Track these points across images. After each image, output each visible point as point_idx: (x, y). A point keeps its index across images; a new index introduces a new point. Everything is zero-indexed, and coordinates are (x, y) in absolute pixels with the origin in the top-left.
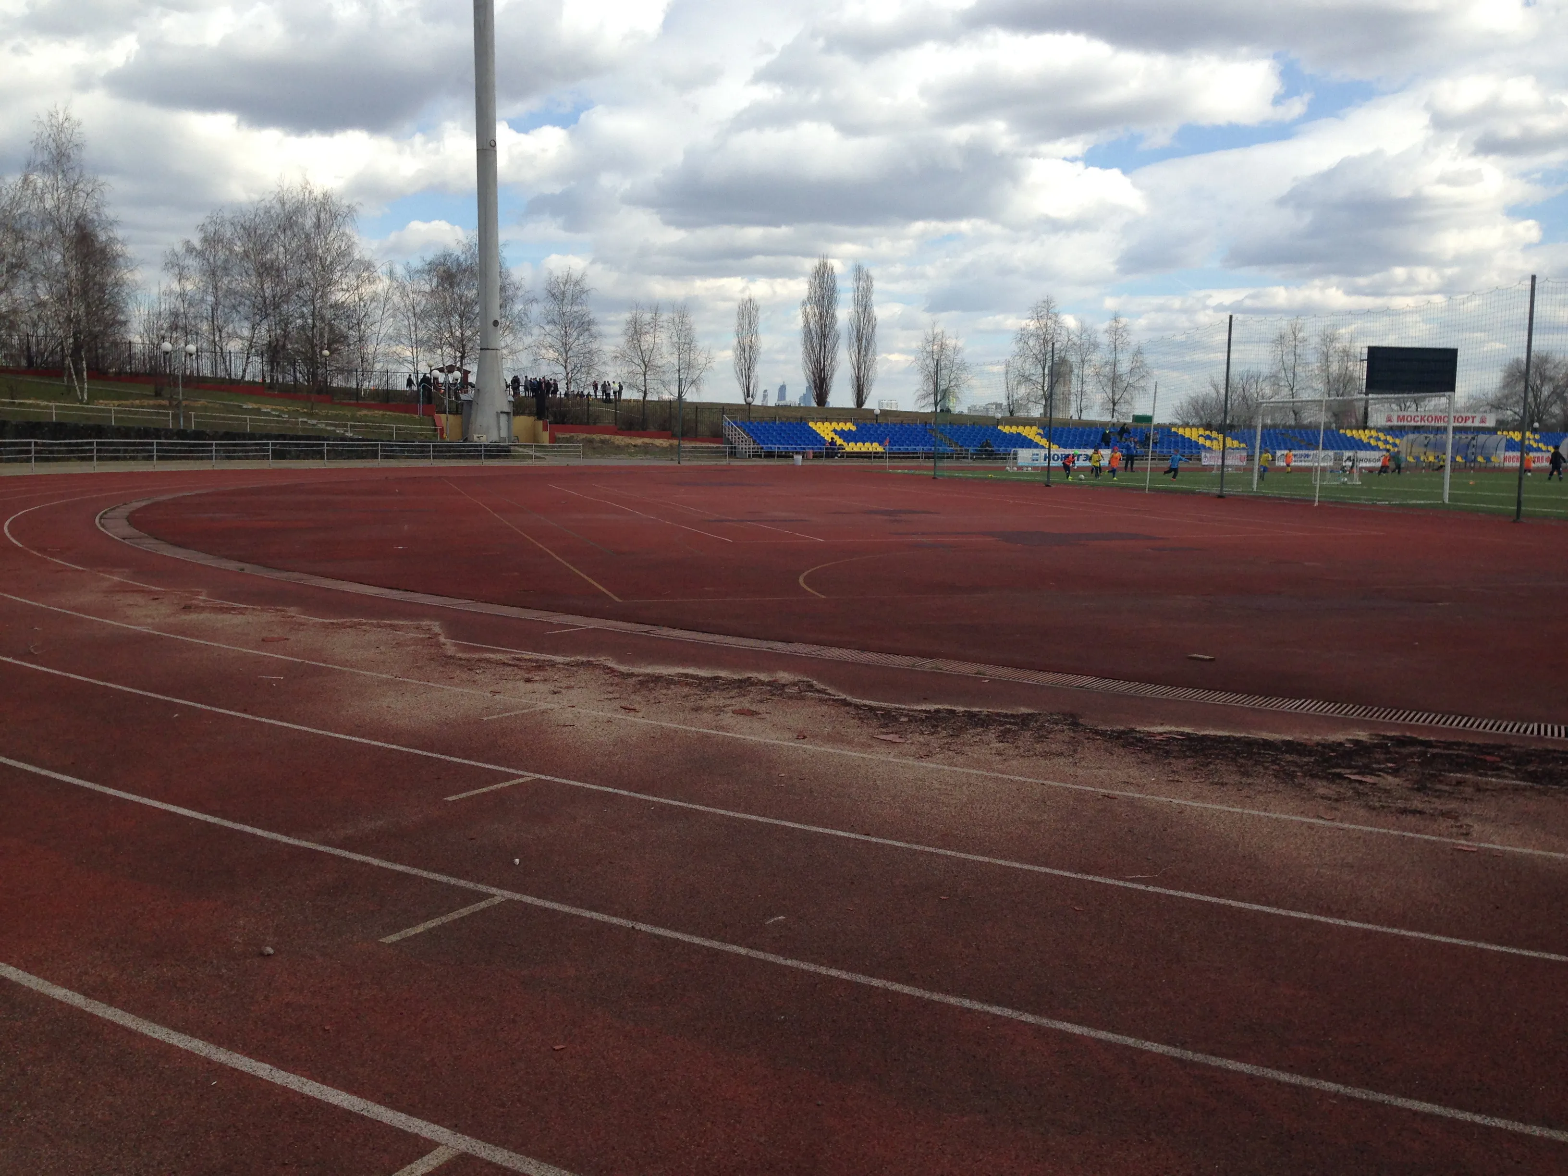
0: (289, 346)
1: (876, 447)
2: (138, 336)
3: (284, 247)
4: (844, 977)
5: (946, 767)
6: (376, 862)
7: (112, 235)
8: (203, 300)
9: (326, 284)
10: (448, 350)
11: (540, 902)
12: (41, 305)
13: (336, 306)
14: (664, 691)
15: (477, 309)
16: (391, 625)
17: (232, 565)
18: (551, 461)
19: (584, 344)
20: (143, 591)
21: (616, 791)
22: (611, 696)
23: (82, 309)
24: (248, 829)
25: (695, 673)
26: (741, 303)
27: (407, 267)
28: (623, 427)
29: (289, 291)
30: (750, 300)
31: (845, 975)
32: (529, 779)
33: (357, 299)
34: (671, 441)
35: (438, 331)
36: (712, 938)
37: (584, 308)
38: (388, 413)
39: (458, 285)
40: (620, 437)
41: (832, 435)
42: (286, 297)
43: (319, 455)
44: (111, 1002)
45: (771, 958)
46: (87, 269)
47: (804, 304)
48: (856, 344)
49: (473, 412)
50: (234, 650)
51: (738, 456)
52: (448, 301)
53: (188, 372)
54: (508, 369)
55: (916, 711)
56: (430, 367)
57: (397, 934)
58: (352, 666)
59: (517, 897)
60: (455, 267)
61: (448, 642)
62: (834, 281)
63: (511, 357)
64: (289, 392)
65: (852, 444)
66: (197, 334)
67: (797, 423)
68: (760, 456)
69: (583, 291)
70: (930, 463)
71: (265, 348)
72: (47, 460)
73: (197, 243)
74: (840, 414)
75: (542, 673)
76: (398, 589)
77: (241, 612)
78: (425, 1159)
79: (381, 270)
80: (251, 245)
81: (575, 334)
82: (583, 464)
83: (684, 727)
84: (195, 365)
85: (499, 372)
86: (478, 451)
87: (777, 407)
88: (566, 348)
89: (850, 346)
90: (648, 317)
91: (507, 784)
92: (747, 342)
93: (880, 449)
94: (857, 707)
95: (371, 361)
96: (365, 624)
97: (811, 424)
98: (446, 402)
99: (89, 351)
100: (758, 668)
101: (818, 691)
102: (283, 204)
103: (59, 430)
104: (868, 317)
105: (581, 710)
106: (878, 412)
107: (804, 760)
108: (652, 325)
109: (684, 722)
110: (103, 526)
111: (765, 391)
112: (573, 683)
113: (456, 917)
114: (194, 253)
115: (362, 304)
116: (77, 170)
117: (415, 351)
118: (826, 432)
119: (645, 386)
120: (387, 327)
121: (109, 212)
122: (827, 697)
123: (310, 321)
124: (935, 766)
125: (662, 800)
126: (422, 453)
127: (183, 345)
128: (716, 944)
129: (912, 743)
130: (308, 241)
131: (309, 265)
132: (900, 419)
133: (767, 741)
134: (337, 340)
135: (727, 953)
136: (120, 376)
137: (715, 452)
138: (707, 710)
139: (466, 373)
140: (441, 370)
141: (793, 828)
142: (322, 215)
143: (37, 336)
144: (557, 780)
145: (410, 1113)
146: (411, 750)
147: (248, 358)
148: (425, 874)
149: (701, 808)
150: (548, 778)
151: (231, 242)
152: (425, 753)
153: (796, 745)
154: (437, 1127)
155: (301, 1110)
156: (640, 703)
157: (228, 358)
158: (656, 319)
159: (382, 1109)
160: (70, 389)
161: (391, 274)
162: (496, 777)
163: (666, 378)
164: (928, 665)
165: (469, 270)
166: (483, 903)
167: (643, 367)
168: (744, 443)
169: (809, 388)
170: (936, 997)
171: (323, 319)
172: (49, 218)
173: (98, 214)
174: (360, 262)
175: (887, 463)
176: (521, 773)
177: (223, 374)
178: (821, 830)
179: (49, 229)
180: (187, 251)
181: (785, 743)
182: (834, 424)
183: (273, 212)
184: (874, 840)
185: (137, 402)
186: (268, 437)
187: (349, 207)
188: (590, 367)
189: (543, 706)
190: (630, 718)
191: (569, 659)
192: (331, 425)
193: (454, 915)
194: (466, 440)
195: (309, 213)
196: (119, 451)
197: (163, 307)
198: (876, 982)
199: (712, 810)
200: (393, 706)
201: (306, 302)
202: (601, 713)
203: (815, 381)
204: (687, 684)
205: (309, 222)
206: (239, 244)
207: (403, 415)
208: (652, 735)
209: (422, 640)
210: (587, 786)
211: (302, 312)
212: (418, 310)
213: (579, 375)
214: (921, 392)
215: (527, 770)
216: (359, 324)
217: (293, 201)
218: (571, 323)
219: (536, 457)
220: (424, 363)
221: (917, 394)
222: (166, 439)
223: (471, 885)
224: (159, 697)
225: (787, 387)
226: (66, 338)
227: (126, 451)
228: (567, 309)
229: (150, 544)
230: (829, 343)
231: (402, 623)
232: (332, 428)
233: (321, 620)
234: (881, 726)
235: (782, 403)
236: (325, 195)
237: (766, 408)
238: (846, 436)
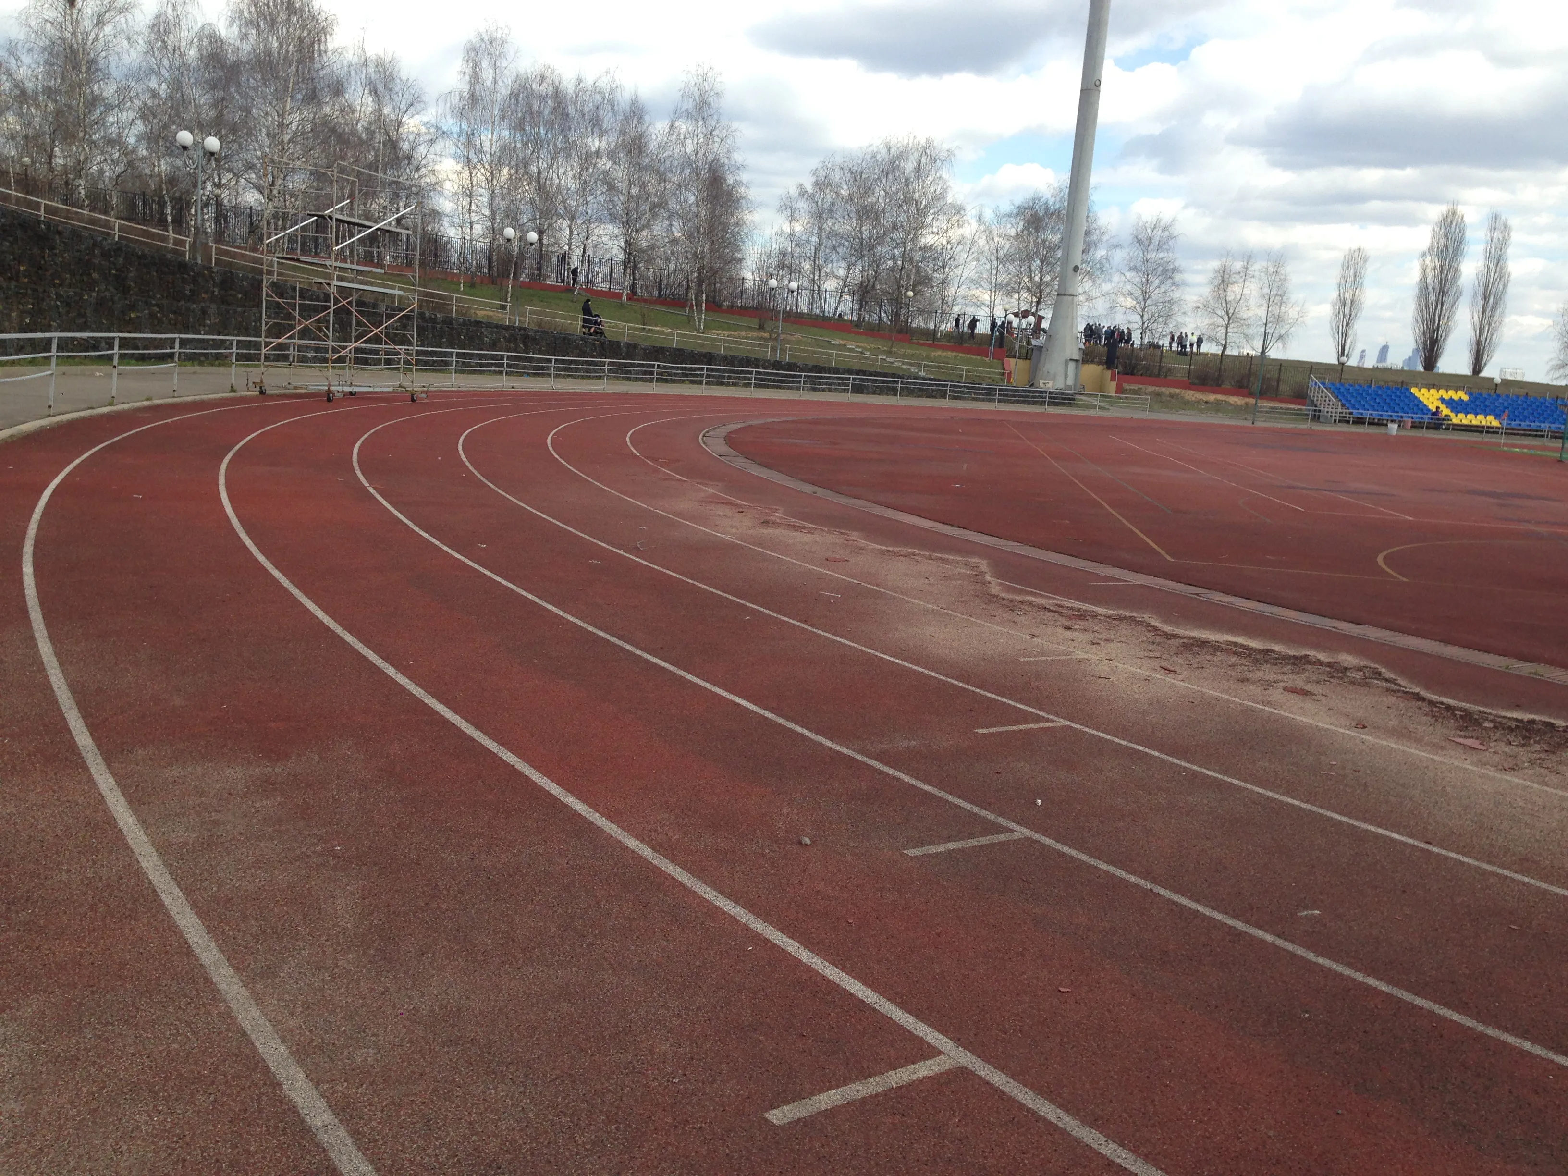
0: (878, 287)
1: (1491, 421)
2: (750, 273)
3: (885, 191)
4: (1383, 989)
5: (1535, 786)
6: (907, 779)
7: (738, 178)
8: (808, 241)
9: (919, 226)
10: (1025, 295)
11: (1058, 846)
12: (675, 241)
13: (924, 249)
14: (1209, 657)
15: (1059, 254)
16: (941, 558)
17: (808, 488)
18: (1116, 413)
19: (1165, 292)
20: (731, 504)
21: (1147, 750)
22: (1151, 654)
23: (707, 247)
24: (798, 729)
25: (1245, 643)
26: (1348, 252)
27: (996, 211)
28: (1197, 381)
29: (885, 233)
30: (1359, 249)
31: (1384, 987)
32: (1059, 724)
33: (945, 242)
34: (1247, 400)
35: (1018, 276)
36: (1235, 917)
37: (1171, 255)
38: (961, 355)
39: (1044, 229)
40: (1192, 392)
41: (1439, 404)
42: (881, 240)
43: (893, 391)
44: (673, 859)
45: (1300, 951)
46: (714, 211)
47: (1423, 255)
48: (1480, 303)
49: (1043, 357)
50: (801, 566)
51: (1321, 419)
52: (1032, 245)
53: (788, 308)
54: (1082, 316)
55: (1504, 717)
56: (1006, 311)
57: (920, 849)
58: (902, 593)
59: (1036, 836)
60: (1043, 212)
61: (994, 581)
62: (1462, 231)
63: (1087, 304)
64: (873, 331)
65: (1461, 416)
66: (800, 272)
67: (1397, 389)
68: (1348, 422)
69: (1171, 237)
70: (1558, 444)
71: (856, 288)
72: (666, 381)
73: (809, 188)
74: (1452, 381)
75: (1082, 623)
76: (952, 525)
77: (811, 531)
78: (928, 1062)
79: (971, 213)
80: (855, 189)
81: (1157, 282)
82: (1148, 418)
83: (1227, 697)
84: (795, 302)
85: (1073, 318)
86: (1042, 397)
87: (1375, 369)
88: (1146, 295)
89: (1473, 304)
90: (1238, 265)
91: (1036, 726)
92: (1348, 296)
93: (1496, 423)
94: (1431, 703)
95: (950, 303)
96: (918, 555)
97: (1414, 390)
98: (1017, 346)
99: (709, 284)
100: (1317, 646)
101: (1387, 680)
102: (889, 149)
103: (679, 355)
104: (1501, 272)
105: (1118, 665)
106: (1498, 380)
107: (1361, 752)
108: (1243, 274)
109: (1227, 691)
110: (704, 443)
111: (1363, 351)
112: (1113, 637)
113: (976, 844)
114: (806, 196)
115: (949, 247)
116: (715, 117)
117: (993, 294)
118: (1431, 399)
119: (1226, 339)
120: (970, 271)
121: (738, 157)
122: (1396, 687)
123: (899, 263)
124: (1521, 781)
125: (1195, 768)
126: (987, 395)
127: (787, 282)
128: (1240, 925)
129: (1495, 753)
130: (907, 185)
131: (905, 208)
132: (1526, 390)
133: (1320, 724)
134: (923, 281)
135: (1250, 935)
136: (732, 310)
137: (1298, 414)
138: (1253, 683)
139: (1041, 318)
140: (1016, 315)
141: (1339, 821)
142: (923, 160)
143: (668, 270)
144: (1086, 729)
145: (917, 1017)
146: (949, 680)
147: (841, 296)
148: (950, 798)
149: (1237, 782)
150: (1078, 726)
151: (838, 186)
152: (961, 684)
153: (1353, 734)
154: (941, 1036)
155: (821, 990)
156: (1181, 666)
157: (823, 296)
158: (1247, 268)
159: (893, 1007)
160: (690, 319)
161: (980, 218)
162: (1026, 717)
163: (1250, 331)
164: (1524, 668)
165: (1057, 213)
166: (1003, 836)
167: (1226, 319)
168: (1331, 406)
169: (1417, 350)
170: (1491, 1032)
171: (911, 260)
172: (687, 162)
173: (729, 159)
174: (953, 206)
175: (1503, 440)
176: (1051, 717)
177: (818, 311)
178: (1372, 828)
179: (687, 171)
180: (800, 194)
181: (1341, 730)
182: (1442, 392)
183: (879, 156)
184: (1436, 850)
185: (743, 334)
186: (850, 372)
187: (948, 151)
188: (1169, 316)
189: (1080, 655)
190: (1169, 679)
191: (1111, 612)
192: (907, 364)
193: (975, 842)
194: (1032, 385)
195: (911, 158)
196: (724, 377)
197: (774, 246)
198: (1419, 1001)
199: (1249, 786)
200: (936, 635)
201: (898, 244)
202: (1138, 670)
203: (1424, 343)
204: (1235, 653)
205: (910, 166)
206: (845, 187)
207: (974, 357)
208: (1191, 700)
209: (969, 576)
210: (1117, 740)
211: (894, 254)
212: (1001, 253)
213: (1155, 324)
214: (1555, 362)
215: (1057, 715)
216: (944, 267)
217: (899, 145)
218: (1154, 270)
219: (1101, 408)
220: (1001, 307)
221: (1551, 363)
222: (764, 368)
223: (992, 817)
224: (735, 599)
225: (1390, 350)
226: (692, 273)
227: (729, 378)
228: (1152, 256)
229: (740, 462)
230: (1448, 301)
231: (951, 557)
232: (908, 367)
233: (879, 547)
234: (1457, 728)
235: (1380, 365)
236: (928, 141)
237: (1361, 369)
238: (1456, 406)
